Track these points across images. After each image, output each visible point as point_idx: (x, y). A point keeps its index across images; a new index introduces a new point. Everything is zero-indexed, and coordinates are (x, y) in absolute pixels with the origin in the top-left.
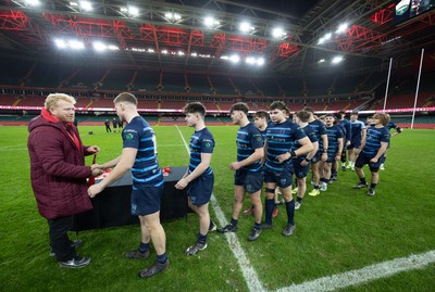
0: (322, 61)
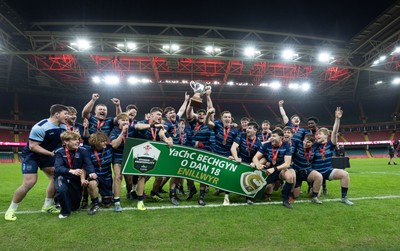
0: (380, 82)
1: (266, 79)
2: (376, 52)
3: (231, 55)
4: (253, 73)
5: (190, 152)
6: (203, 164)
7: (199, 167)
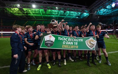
5: (65, 38)
6: (71, 42)
7: (70, 43)
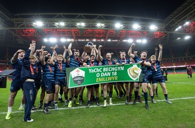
0: (179, 38)
1: (126, 38)
2: (176, 24)
3: (109, 27)
4: (120, 35)
7: (106, 74)
